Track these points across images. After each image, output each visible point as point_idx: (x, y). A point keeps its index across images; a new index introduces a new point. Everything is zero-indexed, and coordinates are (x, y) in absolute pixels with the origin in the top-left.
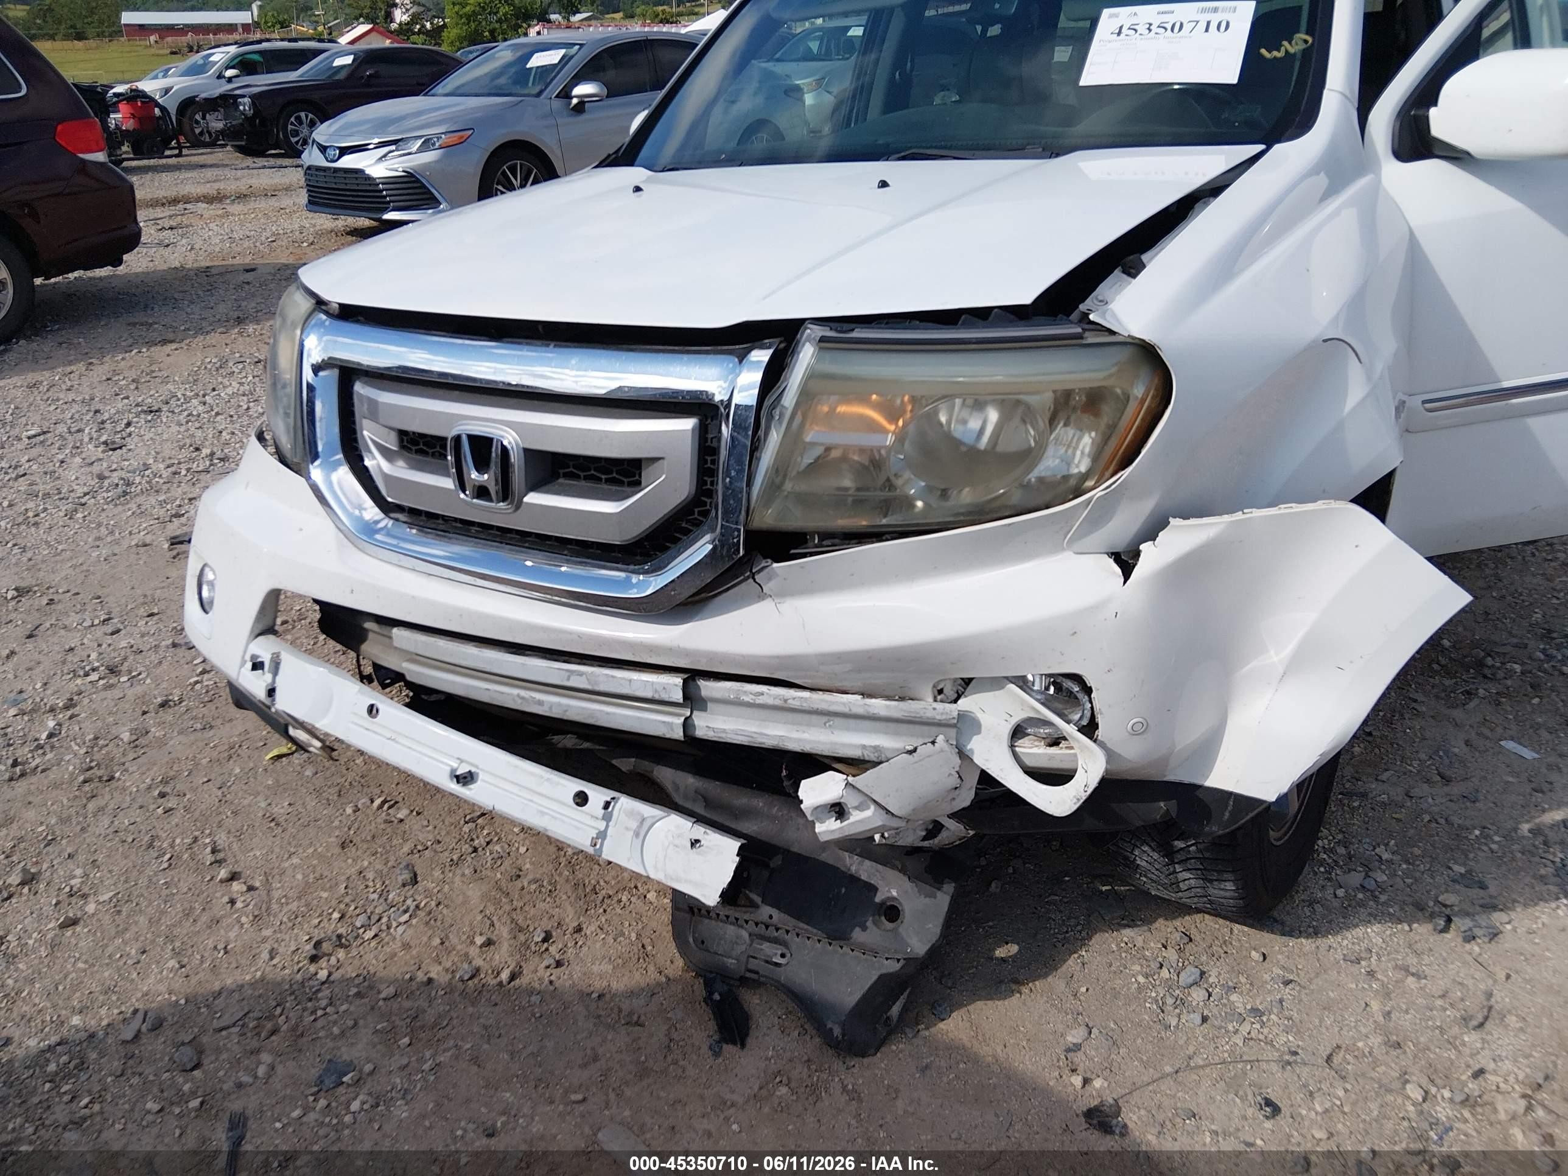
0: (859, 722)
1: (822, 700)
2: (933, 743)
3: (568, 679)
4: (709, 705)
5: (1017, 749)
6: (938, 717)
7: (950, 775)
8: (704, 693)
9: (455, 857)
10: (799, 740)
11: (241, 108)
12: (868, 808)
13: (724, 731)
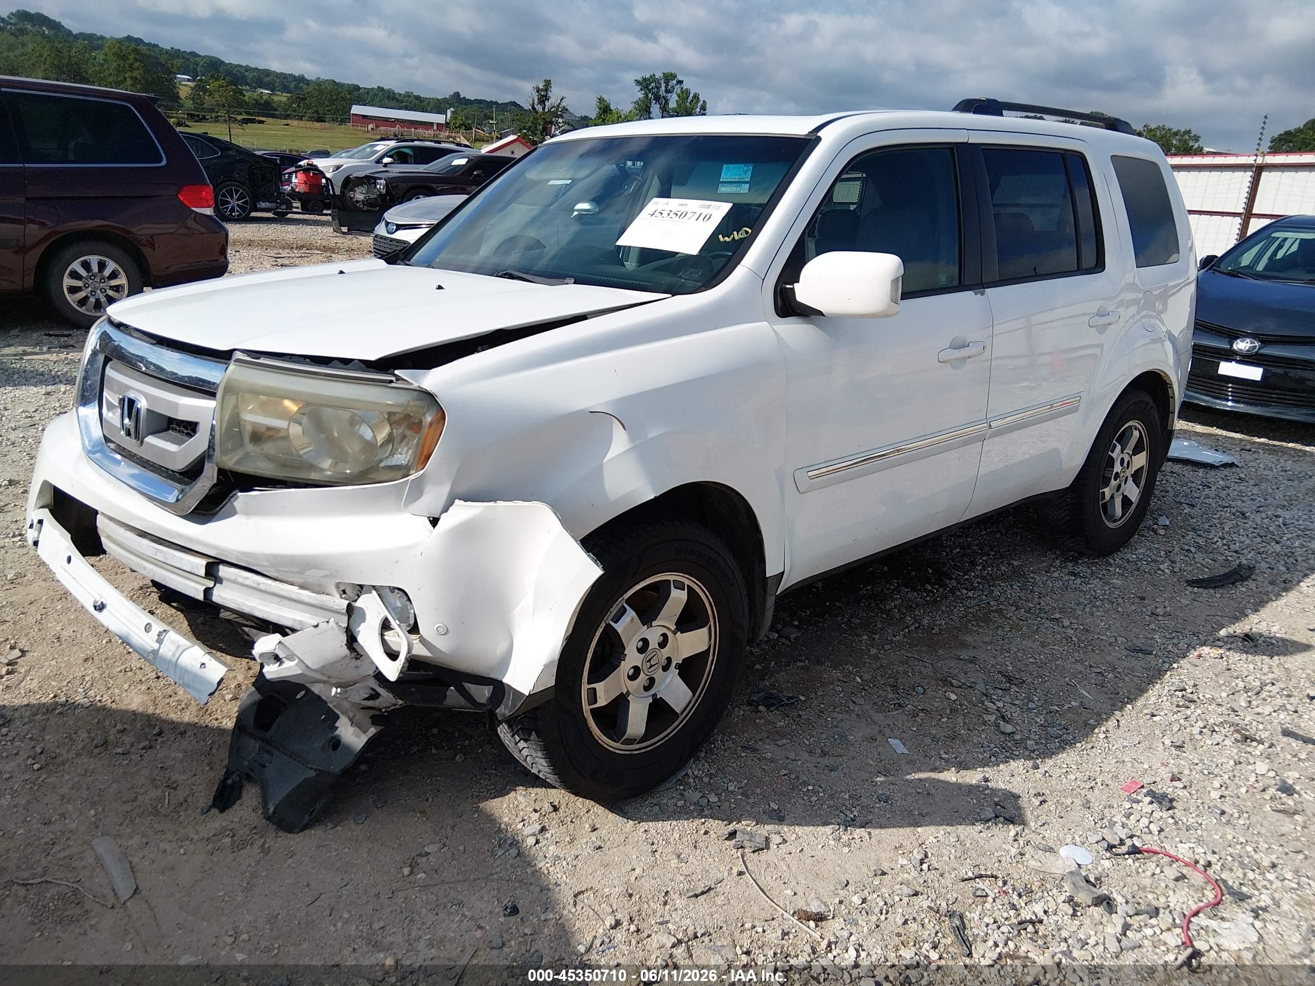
0: (297, 604)
1: (278, 587)
2: (328, 622)
3: (156, 554)
4: (224, 582)
5: (386, 637)
6: (336, 607)
7: (342, 646)
8: (221, 574)
9: (143, 679)
10: (261, 610)
11: (378, 187)
12: (294, 660)
13: (226, 599)
